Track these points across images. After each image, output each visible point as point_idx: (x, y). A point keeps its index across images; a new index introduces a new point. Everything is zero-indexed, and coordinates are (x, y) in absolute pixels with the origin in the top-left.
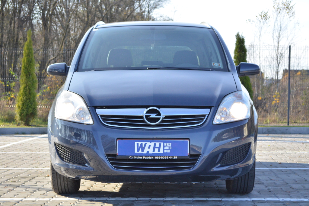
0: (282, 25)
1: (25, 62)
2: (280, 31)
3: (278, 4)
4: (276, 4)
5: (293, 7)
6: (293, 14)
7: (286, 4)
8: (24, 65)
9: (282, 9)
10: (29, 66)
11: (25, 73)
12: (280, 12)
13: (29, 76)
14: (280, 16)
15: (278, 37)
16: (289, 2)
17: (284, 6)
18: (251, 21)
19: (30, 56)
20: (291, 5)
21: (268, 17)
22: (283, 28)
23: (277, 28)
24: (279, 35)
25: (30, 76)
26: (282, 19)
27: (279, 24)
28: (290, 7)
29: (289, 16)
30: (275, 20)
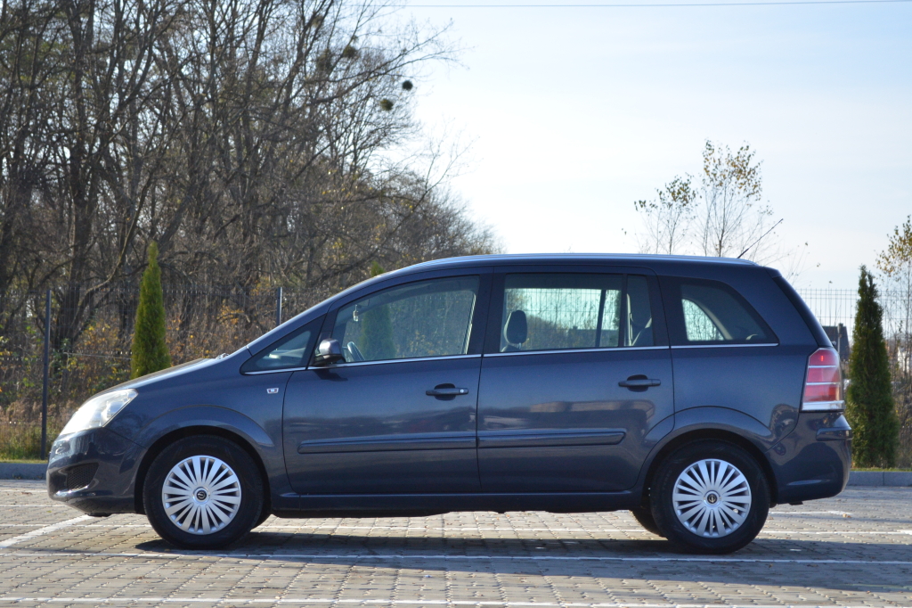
0: (727, 217)
1: (144, 315)
2: (723, 231)
3: (717, 162)
4: (712, 161)
5: (757, 170)
6: (757, 189)
7: (737, 163)
8: (142, 322)
9: (727, 174)
10: (152, 326)
11: (143, 340)
12: (724, 182)
13: (153, 347)
14: (723, 192)
15: (718, 247)
16: (746, 158)
17: (732, 169)
18: (648, 204)
19: (154, 302)
20: (751, 165)
21: (692, 196)
22: (730, 223)
23: (716, 223)
24: (720, 242)
25: (156, 348)
26: (728, 202)
27: (720, 213)
28: (748, 170)
29: (747, 193)
30: (710, 202)
